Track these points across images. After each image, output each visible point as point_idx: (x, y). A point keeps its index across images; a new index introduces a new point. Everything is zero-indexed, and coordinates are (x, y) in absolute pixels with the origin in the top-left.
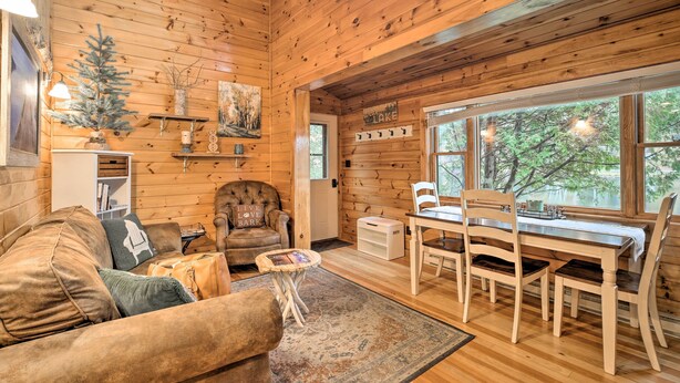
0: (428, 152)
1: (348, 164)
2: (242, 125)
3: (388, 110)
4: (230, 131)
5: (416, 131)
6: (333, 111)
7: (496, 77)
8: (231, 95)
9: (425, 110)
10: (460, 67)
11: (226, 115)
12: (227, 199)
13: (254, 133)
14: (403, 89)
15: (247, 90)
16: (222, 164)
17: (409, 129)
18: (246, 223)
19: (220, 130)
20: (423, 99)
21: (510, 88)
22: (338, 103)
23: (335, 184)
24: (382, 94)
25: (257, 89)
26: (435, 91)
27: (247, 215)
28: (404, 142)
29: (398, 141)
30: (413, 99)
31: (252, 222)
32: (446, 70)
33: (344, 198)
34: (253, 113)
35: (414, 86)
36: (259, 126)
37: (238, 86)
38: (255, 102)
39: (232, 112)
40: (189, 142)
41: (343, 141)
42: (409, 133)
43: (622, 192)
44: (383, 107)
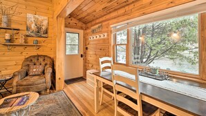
0: (112, 44)
1: (87, 49)
2: (38, 32)
3: (99, 27)
4: (32, 34)
5: (108, 35)
6: (82, 28)
7: (138, 10)
8: (33, 20)
9: (111, 26)
10: (124, 7)
11: (30, 28)
12: (28, 63)
13: (44, 36)
14: (104, 18)
15: (41, 18)
16: (28, 48)
17: (106, 34)
18: (34, 74)
19: (27, 34)
20: (110, 22)
21: (144, 14)
22: (84, 25)
23: (82, 56)
24: (97, 21)
25: (46, 18)
26: (115, 18)
27: (35, 70)
28: (104, 40)
29: (102, 39)
30: (107, 22)
31: (36, 73)
32: (119, 9)
33: (86, 61)
34: (44, 28)
35: (108, 17)
36: (47, 33)
37: (37, 16)
38: (45, 23)
39: (33, 26)
40: (9, 38)
41: (85, 39)
42: (106, 36)
43: (200, 66)
44: (97, 26)
